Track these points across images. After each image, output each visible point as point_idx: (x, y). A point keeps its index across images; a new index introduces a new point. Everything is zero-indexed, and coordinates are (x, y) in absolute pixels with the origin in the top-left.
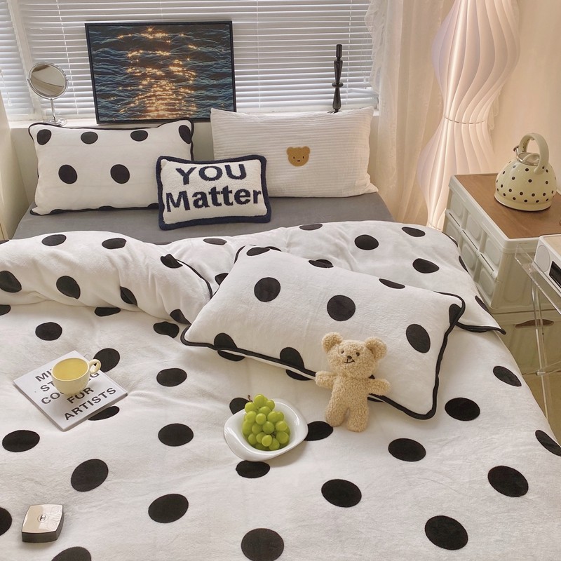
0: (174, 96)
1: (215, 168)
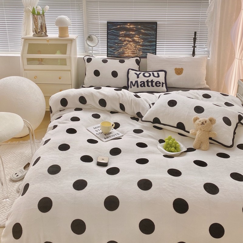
0: (135, 48)
1: (149, 73)
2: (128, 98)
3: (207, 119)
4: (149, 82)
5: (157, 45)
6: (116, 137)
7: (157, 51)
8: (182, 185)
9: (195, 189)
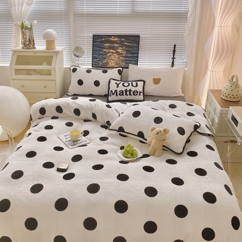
1: (128, 83)
2: (100, 108)
3: (162, 129)
4: (128, 91)
5: (139, 56)
6: (83, 143)
7: (138, 61)
8: (126, 189)
9: (137, 192)
